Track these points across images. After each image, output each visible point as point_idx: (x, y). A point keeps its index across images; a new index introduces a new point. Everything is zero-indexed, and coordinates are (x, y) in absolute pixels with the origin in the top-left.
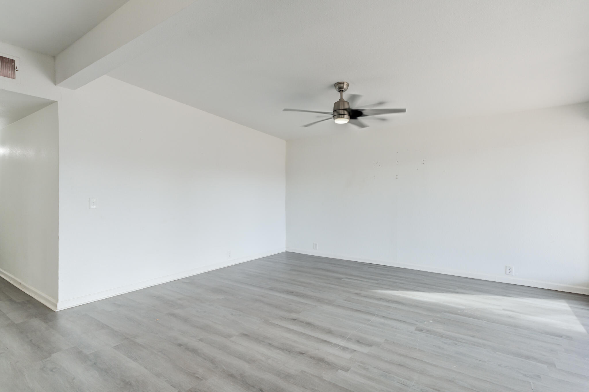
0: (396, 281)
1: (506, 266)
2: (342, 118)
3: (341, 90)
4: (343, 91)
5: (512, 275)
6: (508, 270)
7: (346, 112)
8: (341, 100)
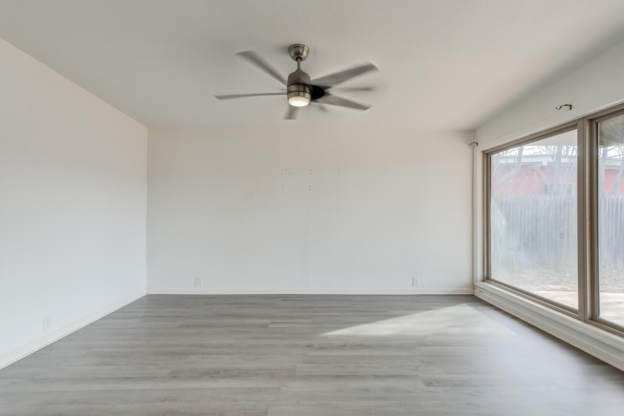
0: (330, 314)
1: (413, 278)
2: (301, 96)
3: (298, 57)
4: (301, 59)
5: (418, 286)
6: (414, 282)
7: (308, 90)
8: (299, 71)
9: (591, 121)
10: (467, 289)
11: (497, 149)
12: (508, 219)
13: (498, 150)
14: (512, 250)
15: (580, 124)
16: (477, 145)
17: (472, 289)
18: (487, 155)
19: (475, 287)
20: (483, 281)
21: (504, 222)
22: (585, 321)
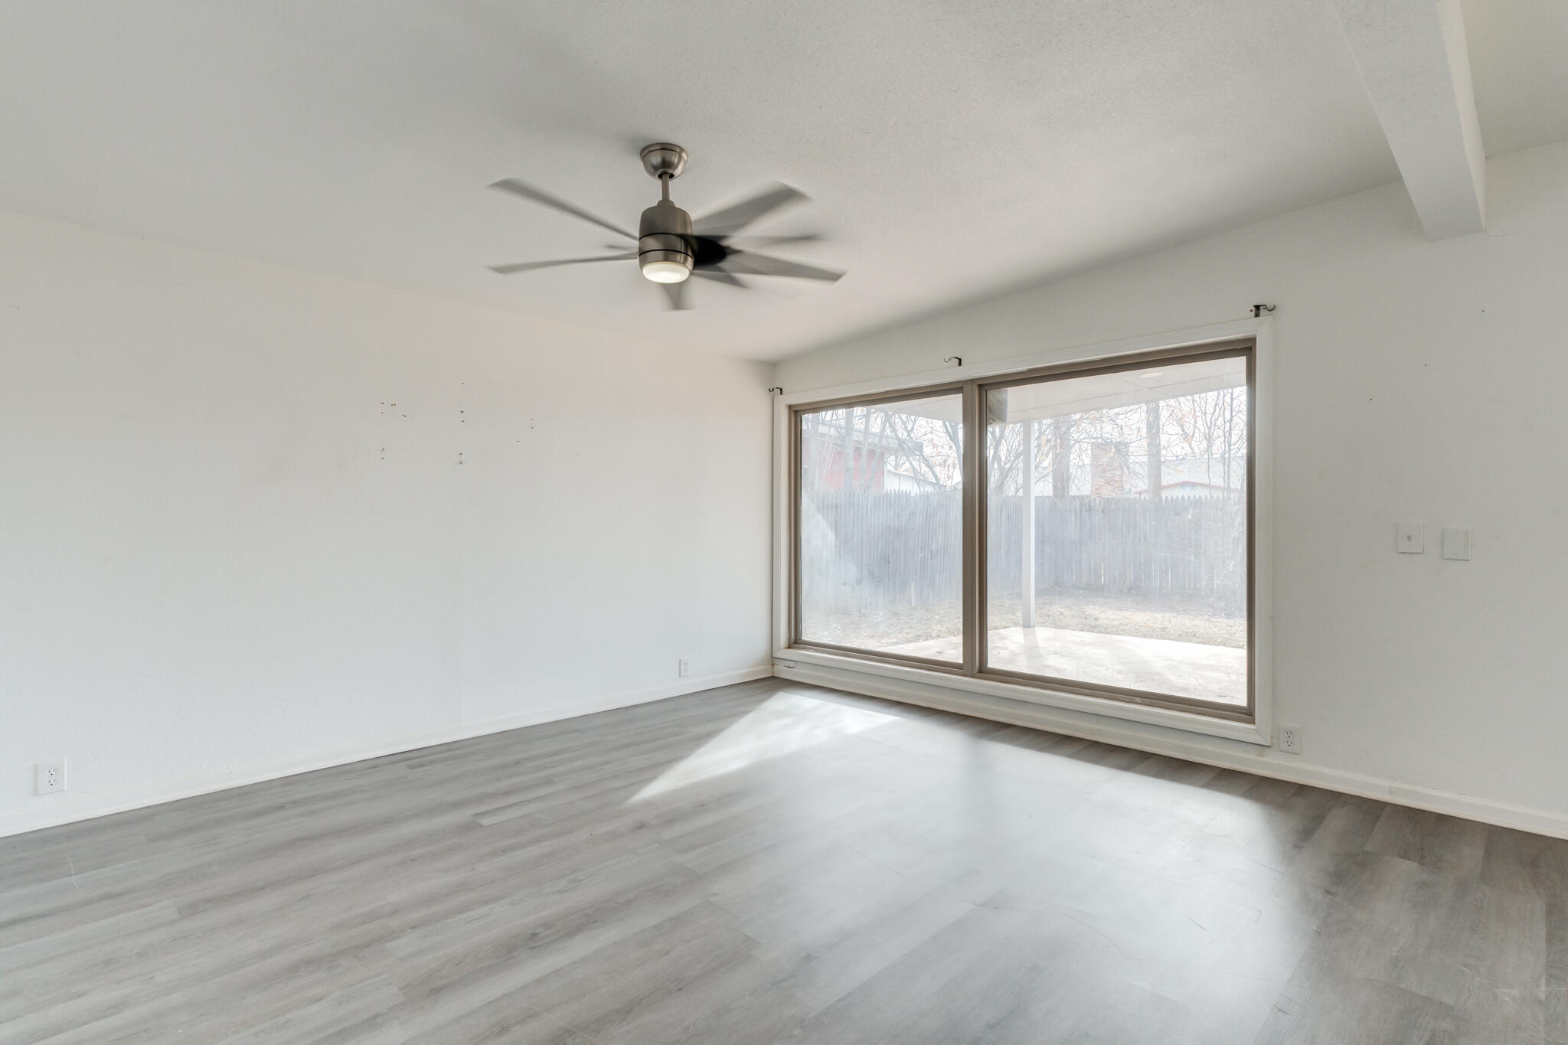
1: (680, 660)
3: (664, 171)
4: (672, 176)
5: (687, 676)
6: (682, 667)
8: (666, 204)
9: (980, 386)
10: (762, 667)
11: (832, 404)
12: (837, 532)
13: (816, 407)
14: (845, 584)
15: (968, 388)
16: (781, 393)
17: (769, 667)
18: (796, 413)
19: (776, 662)
20: (789, 647)
21: (831, 537)
22: (973, 677)
